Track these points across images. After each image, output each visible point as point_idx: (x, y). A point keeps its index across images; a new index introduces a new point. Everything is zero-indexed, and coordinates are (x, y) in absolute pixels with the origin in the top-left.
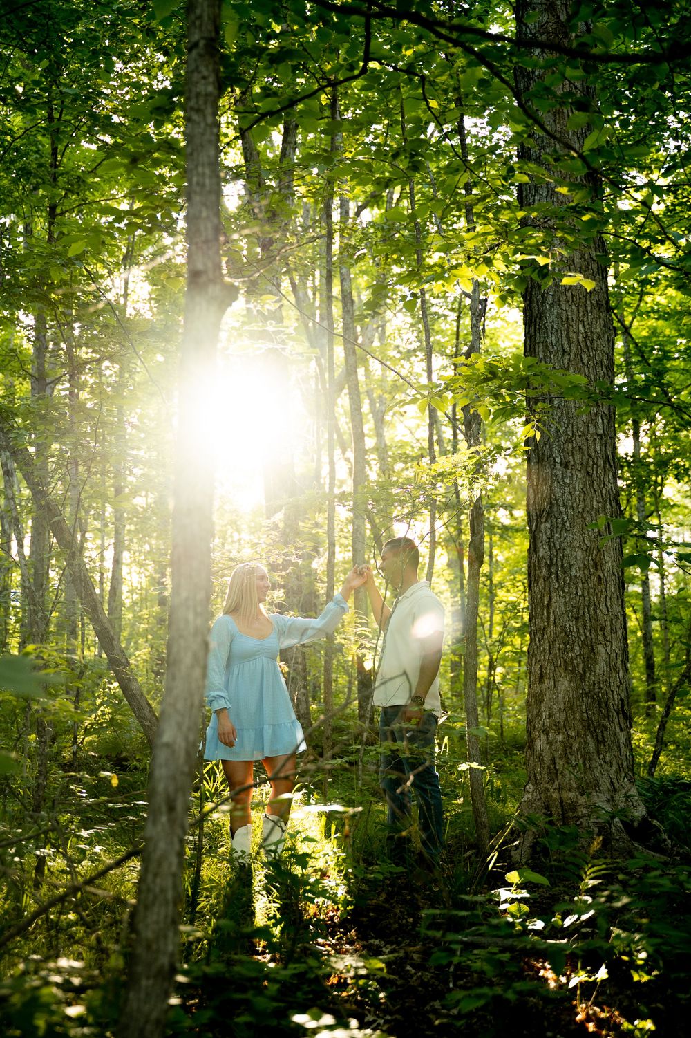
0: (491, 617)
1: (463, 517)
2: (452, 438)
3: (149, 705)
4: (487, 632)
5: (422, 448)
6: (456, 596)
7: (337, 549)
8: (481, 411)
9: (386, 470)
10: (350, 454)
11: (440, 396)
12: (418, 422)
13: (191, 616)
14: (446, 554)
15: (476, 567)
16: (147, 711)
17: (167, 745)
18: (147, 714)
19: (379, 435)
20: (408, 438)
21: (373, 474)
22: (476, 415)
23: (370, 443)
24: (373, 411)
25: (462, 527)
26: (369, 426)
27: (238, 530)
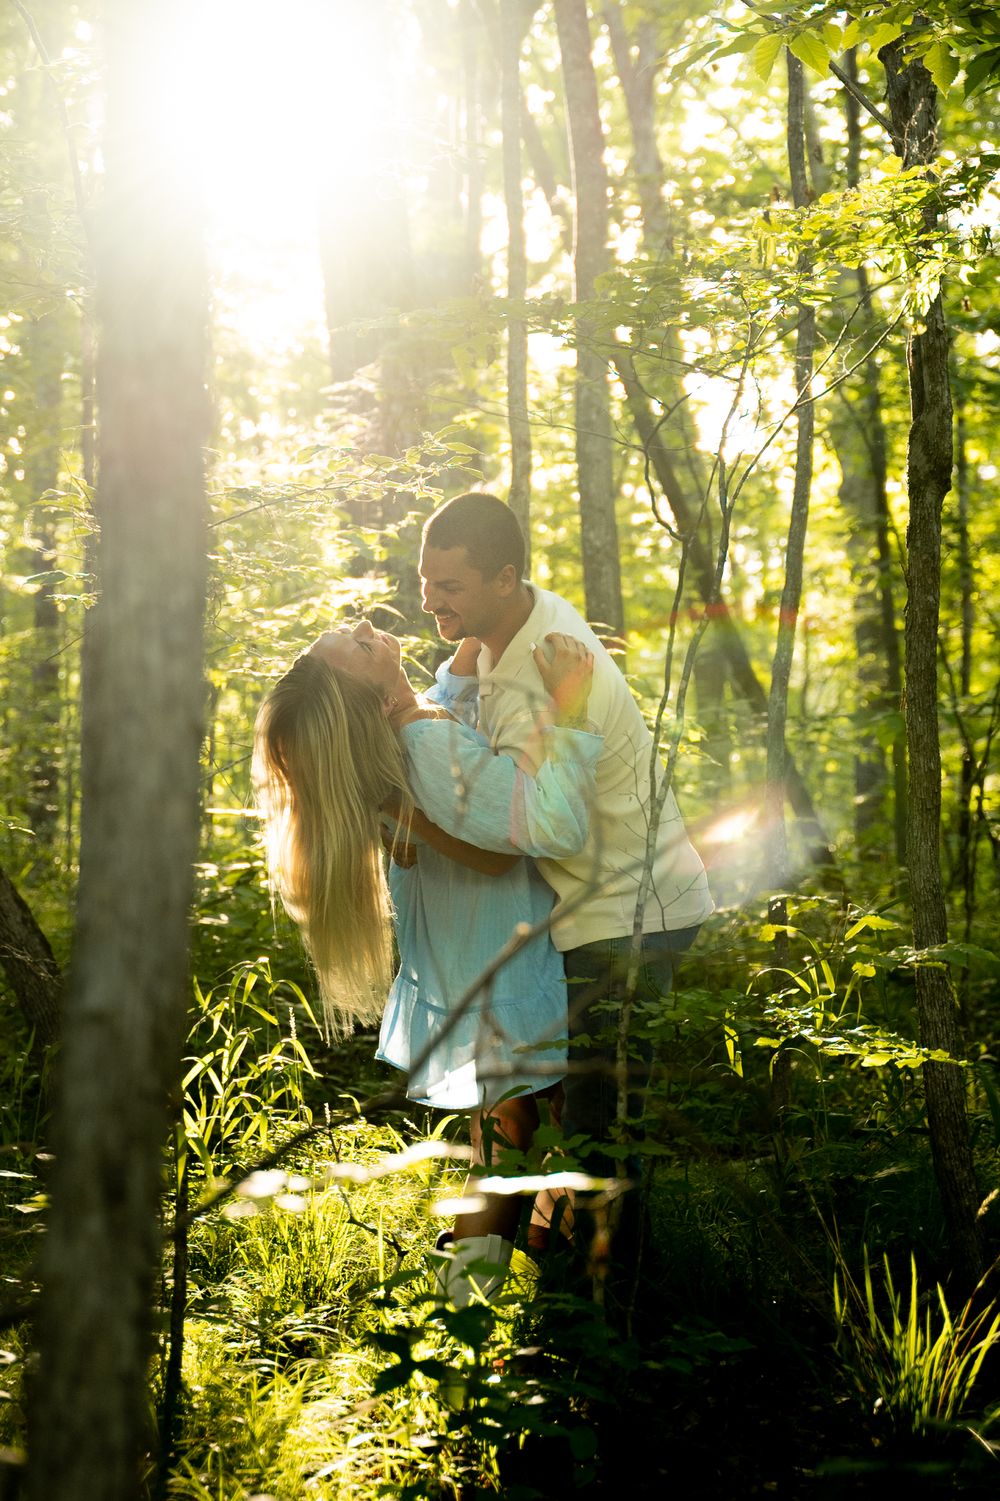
0: (966, 637)
1: (881, 357)
2: (844, 138)
3: (21, 904)
4: (958, 681)
5: (763, 171)
6: (867, 579)
7: (537, 458)
8: (932, 62)
9: (662, 228)
10: (567, 196)
11: (820, 28)
12: (748, 95)
13: (154, 655)
14: (835, 464)
15: (930, 498)
16: (15, 919)
17: (99, 1018)
18: (17, 929)
19: (643, 138)
20: (724, 144)
21: (626, 243)
22: (920, 74)
23: (616, 160)
24: (623, 68)
25: (881, 387)
26: (611, 111)
27: (251, 412)
